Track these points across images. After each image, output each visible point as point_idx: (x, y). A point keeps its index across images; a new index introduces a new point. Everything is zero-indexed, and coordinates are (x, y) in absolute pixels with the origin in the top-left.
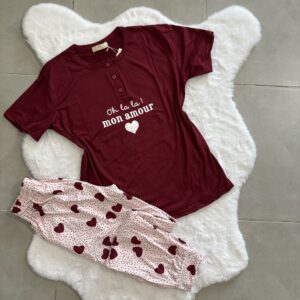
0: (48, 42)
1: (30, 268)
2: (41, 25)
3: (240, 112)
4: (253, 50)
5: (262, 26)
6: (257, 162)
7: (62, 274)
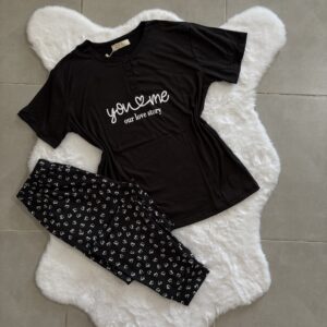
0: (55, 49)
1: (39, 290)
2: (47, 31)
3: (263, 123)
4: (278, 56)
5: (287, 29)
6: (282, 177)
7: (73, 298)
